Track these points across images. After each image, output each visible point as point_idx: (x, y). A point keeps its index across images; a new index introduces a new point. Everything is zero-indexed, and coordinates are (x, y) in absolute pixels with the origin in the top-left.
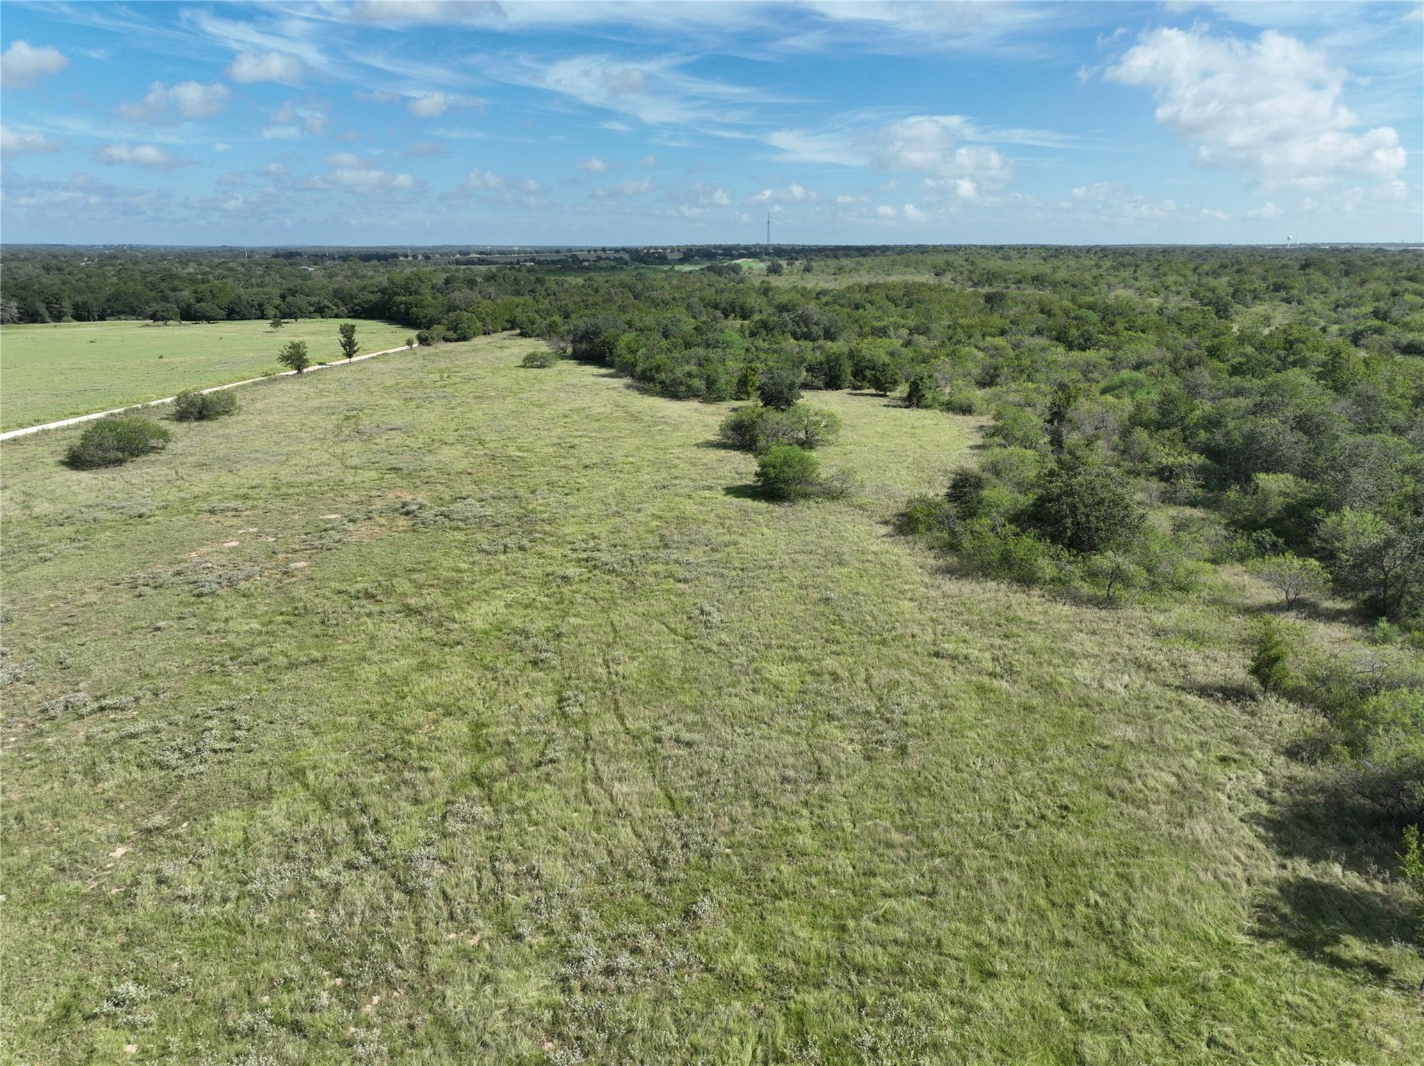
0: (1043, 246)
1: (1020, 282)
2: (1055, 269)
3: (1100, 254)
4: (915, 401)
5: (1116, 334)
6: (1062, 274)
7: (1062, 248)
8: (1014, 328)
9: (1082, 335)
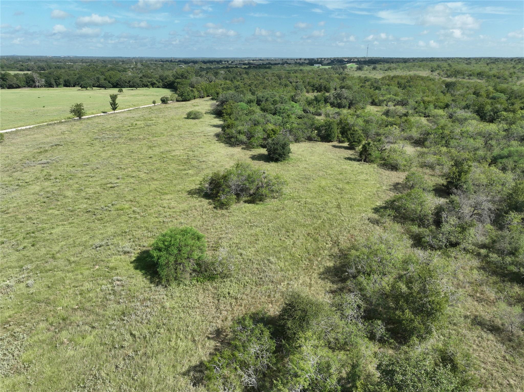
0: (490, 58)
1: (471, 75)
2: (490, 69)
3: (517, 61)
4: (364, 157)
5: (514, 111)
6: (494, 72)
7: (499, 58)
8: (453, 103)
9: (492, 110)
